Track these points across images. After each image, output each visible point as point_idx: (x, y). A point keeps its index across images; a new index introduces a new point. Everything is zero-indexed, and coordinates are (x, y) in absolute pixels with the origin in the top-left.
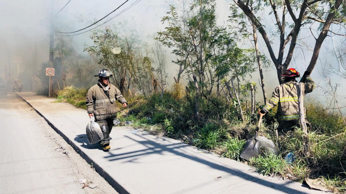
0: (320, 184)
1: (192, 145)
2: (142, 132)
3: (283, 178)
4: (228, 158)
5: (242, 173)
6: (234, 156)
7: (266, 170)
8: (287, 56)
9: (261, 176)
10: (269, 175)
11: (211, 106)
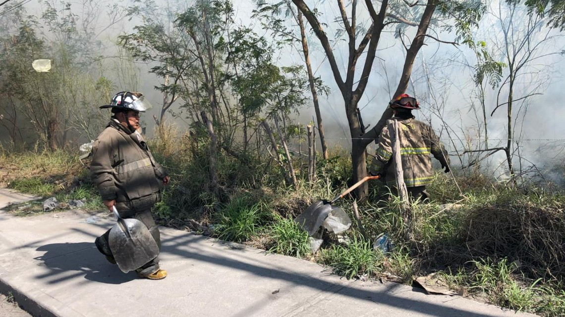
0: (437, 282)
1: (210, 236)
2: (105, 218)
3: (380, 280)
4: (280, 253)
5: (312, 278)
6: (291, 249)
7: (351, 269)
8: (360, 80)
9: (344, 282)
10: (358, 278)
11: (237, 165)
